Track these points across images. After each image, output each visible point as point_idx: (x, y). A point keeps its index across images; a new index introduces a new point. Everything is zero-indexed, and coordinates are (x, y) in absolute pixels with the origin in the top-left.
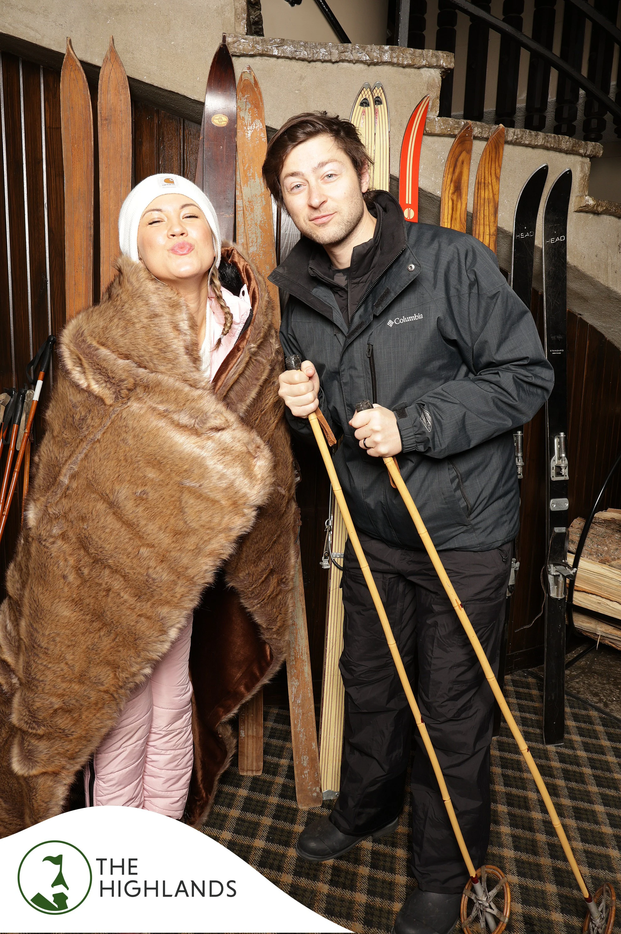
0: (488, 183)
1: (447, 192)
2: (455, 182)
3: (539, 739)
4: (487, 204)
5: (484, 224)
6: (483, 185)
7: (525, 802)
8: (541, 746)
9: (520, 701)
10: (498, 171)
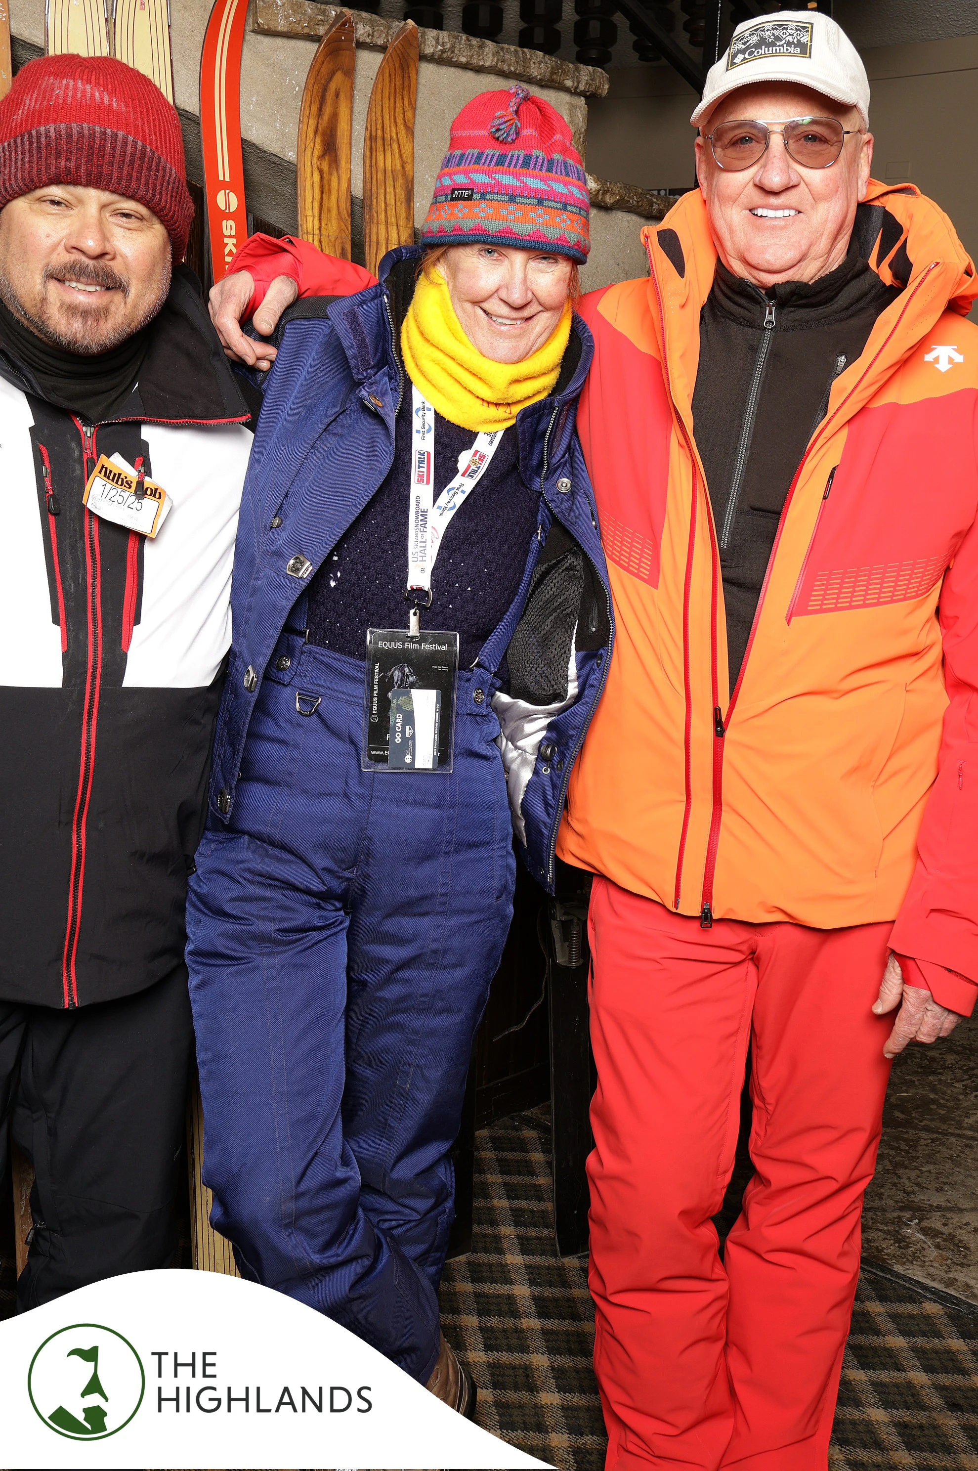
0: (391, 138)
1: (308, 153)
2: (324, 135)
3: (548, 1247)
4: (390, 181)
5: (386, 221)
6: (380, 142)
7: (527, 1376)
8: (552, 1261)
9: (508, 1178)
10: (409, 114)
